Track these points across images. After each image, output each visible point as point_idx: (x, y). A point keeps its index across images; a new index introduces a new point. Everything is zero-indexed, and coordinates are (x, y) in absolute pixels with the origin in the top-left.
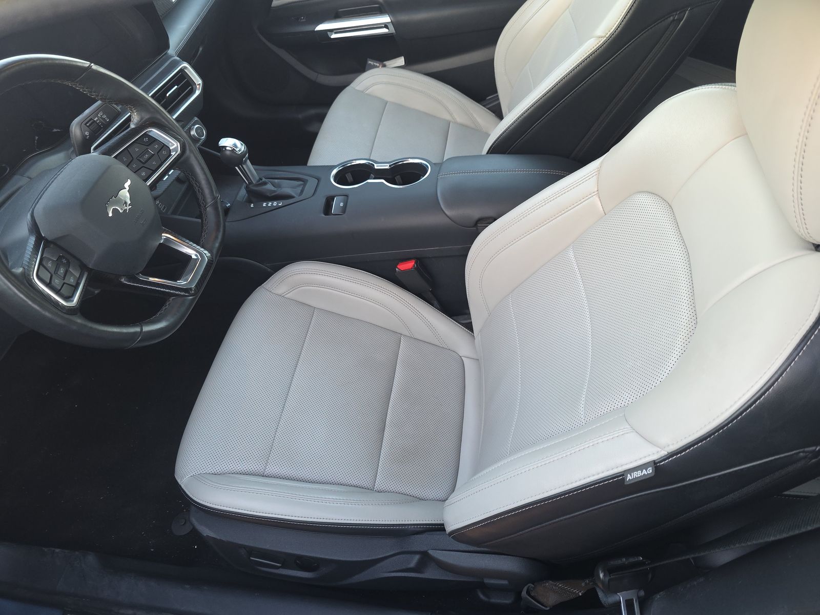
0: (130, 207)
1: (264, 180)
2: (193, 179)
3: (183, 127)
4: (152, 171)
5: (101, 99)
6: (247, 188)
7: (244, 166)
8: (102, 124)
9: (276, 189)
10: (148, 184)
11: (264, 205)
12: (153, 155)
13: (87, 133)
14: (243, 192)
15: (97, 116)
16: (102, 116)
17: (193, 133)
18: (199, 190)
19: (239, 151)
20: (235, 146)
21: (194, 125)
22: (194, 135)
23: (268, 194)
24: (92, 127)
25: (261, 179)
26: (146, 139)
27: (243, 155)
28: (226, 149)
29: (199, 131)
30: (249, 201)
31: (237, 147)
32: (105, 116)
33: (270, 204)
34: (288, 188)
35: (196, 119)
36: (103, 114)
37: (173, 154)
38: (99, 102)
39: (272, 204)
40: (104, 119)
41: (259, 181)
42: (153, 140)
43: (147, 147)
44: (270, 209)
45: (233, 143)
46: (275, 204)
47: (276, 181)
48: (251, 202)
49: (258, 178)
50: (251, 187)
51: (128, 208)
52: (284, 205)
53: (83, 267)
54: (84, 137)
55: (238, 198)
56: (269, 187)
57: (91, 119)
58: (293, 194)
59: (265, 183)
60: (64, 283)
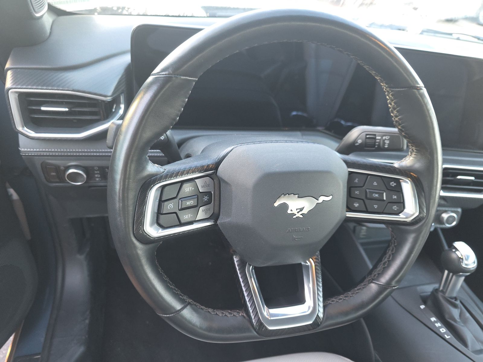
0: (301, 216)
1: (458, 302)
2: (392, 250)
3: (439, 205)
4: (365, 209)
5: (399, 129)
6: (436, 290)
7: (454, 277)
8: (379, 145)
9: (458, 320)
10: (347, 215)
11: (433, 319)
12: (384, 200)
13: (360, 141)
14: (429, 289)
15: (382, 136)
16: (386, 139)
17: (445, 216)
18: (386, 262)
19: (466, 265)
20: (467, 258)
21: (453, 212)
22: (443, 218)
23: (447, 317)
24: (368, 141)
25: (456, 299)
26: (393, 184)
27: (464, 270)
28: (455, 252)
29: (451, 219)
30: (424, 300)
31: (467, 260)
32: (387, 142)
33: (438, 325)
34: (472, 333)
35: (459, 210)
36: (388, 140)
37: (401, 215)
38: (395, 130)
39: (440, 327)
40: (384, 143)
41: (452, 298)
42: (399, 190)
43: (386, 190)
44: (432, 328)
45: (468, 254)
46: (443, 330)
47: (468, 315)
48: (425, 303)
49: (454, 295)
50: (440, 295)
51: (299, 215)
52: (449, 341)
53: (215, 217)
54: (355, 141)
55: (419, 288)
56: (455, 313)
57: (375, 135)
58: (469, 343)
59: (455, 306)
60: (175, 213)
